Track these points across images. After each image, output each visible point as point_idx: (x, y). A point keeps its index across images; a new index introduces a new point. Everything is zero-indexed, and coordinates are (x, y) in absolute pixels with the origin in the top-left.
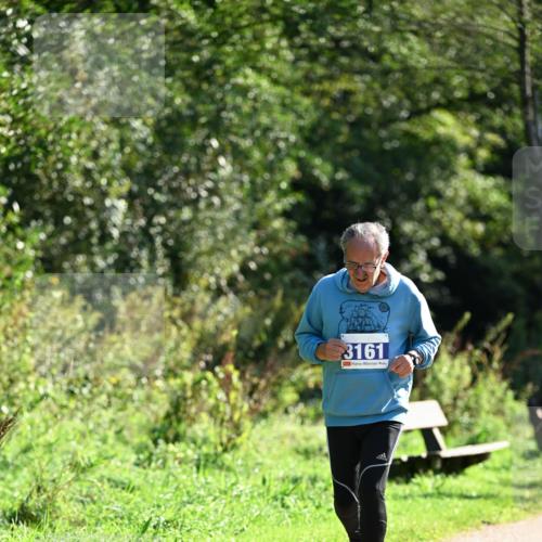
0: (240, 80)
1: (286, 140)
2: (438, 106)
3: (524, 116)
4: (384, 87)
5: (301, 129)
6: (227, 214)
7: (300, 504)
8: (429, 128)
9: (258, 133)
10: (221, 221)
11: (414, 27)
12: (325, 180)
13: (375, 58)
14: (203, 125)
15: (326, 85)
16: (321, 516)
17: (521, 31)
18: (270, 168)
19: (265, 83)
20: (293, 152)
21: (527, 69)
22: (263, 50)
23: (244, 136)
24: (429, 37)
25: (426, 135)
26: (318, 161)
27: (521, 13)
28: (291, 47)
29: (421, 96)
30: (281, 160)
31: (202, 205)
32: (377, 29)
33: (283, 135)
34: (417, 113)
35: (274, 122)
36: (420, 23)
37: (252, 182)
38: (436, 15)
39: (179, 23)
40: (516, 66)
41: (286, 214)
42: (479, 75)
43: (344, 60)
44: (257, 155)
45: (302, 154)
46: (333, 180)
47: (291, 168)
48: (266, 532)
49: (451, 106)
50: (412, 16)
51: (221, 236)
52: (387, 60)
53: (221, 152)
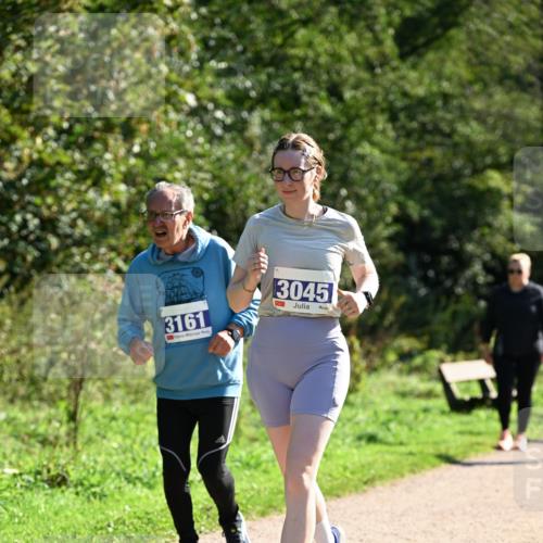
0: (359, 150)
2: (490, 167)
4: (455, 154)
7: (399, 428)
8: (483, 182)
9: (372, 185)
11: (475, 115)
12: (415, 216)
13: (449, 136)
15: (417, 154)
18: (381, 208)
19: (376, 152)
20: (395, 198)
22: (375, 130)
23: (363, 187)
24: (484, 121)
25: (481, 186)
26: (411, 203)
28: (394, 128)
29: (478, 160)
30: (387, 203)
34: (476, 172)
35: (383, 177)
36: (478, 112)
37: (368, 217)
38: (489, 107)
39: (320, 113)
41: (390, 239)
43: (429, 137)
44: (371, 200)
45: (401, 199)
46: (421, 216)
47: (393, 208)
49: (499, 167)
50: (473, 108)
52: (456, 138)
53: (348, 198)
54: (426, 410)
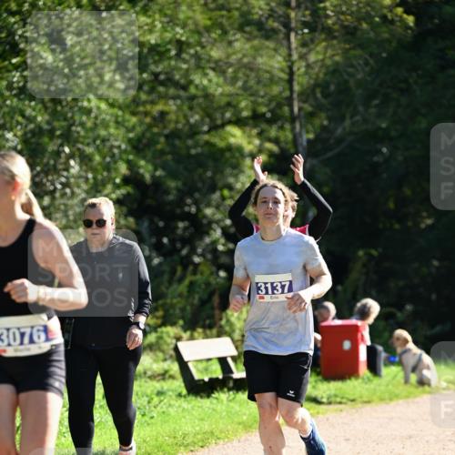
0: (85, 104)
1: (119, 147)
2: (230, 122)
3: (293, 129)
4: (191, 108)
5: (130, 141)
6: (76, 201)
8: (223, 139)
9: (98, 142)
10: (72, 206)
11: (212, 65)
12: (147, 177)
13: (184, 88)
14: (59, 137)
15: (148, 107)
16: (146, 421)
17: (291, 68)
18: (108, 168)
19: (103, 106)
20: (124, 157)
21: (295, 96)
23: (88, 145)
24: (223, 73)
25: (221, 144)
26: (142, 163)
27: (290, 55)
29: (218, 115)
30: (115, 162)
31: (58, 195)
32: (185, 66)
33: (116, 144)
34: (215, 128)
35: (110, 135)
36: (216, 62)
37: (94, 178)
38: (228, 56)
40: (287, 93)
41: (120, 202)
42: (260, 100)
43: (161, 89)
44: (97, 158)
45: (131, 157)
46: (153, 177)
47: (123, 168)
48: (105, 433)
49: (239, 122)
50: (210, 56)
51: (71, 218)
52: (192, 90)
53: (71, 156)
54: (160, 393)
